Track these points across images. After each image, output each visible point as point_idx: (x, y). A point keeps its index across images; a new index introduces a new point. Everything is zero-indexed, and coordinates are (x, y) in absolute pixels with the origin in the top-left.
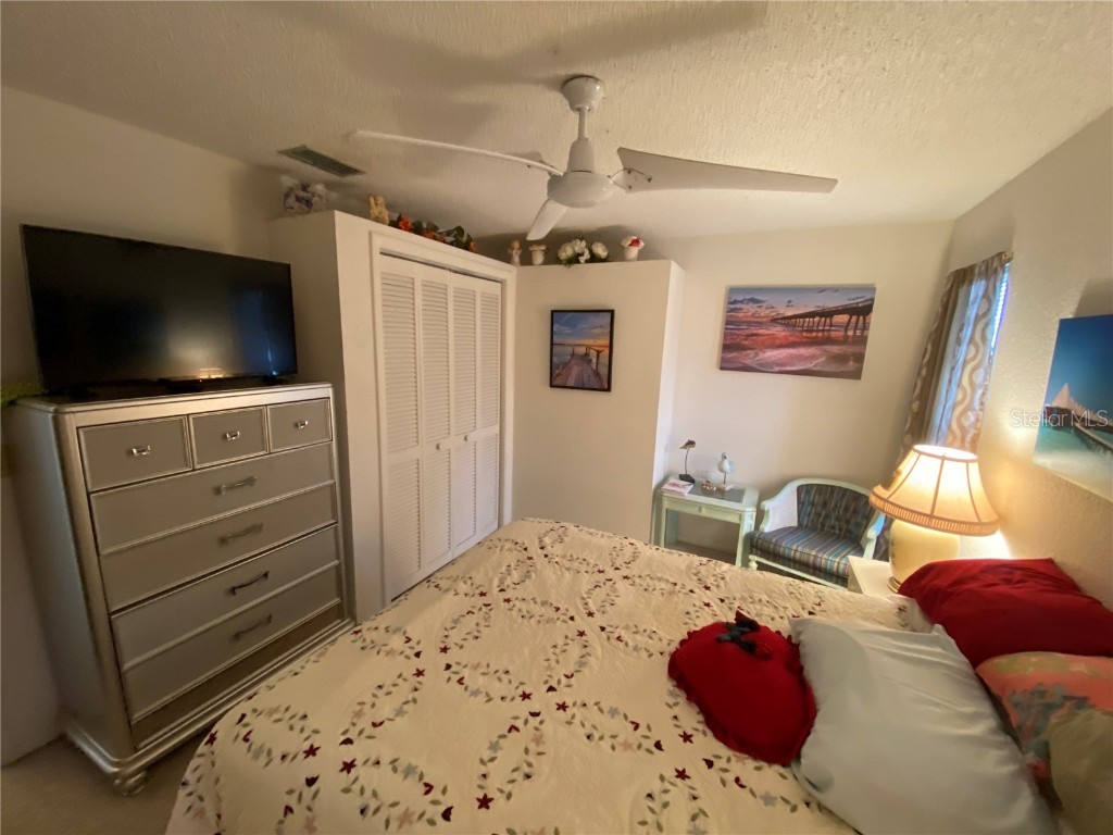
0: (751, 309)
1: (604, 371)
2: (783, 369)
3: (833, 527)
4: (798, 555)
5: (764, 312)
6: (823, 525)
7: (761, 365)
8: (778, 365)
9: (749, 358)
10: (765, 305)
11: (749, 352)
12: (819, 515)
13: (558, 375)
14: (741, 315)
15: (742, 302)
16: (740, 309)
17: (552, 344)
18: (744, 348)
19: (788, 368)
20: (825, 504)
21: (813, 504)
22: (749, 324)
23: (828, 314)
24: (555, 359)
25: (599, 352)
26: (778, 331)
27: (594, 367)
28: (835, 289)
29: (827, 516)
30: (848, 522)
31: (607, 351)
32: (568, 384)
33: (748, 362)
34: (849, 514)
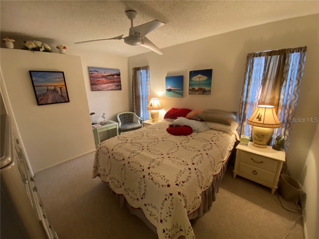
0: (96, 73)
1: (65, 95)
2: (107, 89)
3: (127, 122)
4: (131, 128)
5: (100, 75)
6: (126, 122)
7: (102, 89)
8: (106, 88)
9: (99, 87)
10: (99, 72)
11: (99, 85)
12: (124, 120)
13: (41, 99)
14: (94, 75)
15: (93, 71)
16: (93, 73)
17: (34, 86)
18: (97, 84)
19: (108, 89)
20: (124, 118)
21: (122, 119)
22: (97, 78)
23: (113, 75)
24: (37, 93)
25: (61, 88)
26: (104, 79)
27: (60, 94)
28: (113, 70)
29: (126, 120)
30: (130, 119)
31: (64, 87)
32: (48, 103)
33: (99, 88)
34: (129, 118)
